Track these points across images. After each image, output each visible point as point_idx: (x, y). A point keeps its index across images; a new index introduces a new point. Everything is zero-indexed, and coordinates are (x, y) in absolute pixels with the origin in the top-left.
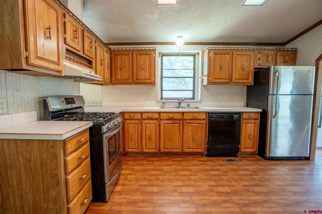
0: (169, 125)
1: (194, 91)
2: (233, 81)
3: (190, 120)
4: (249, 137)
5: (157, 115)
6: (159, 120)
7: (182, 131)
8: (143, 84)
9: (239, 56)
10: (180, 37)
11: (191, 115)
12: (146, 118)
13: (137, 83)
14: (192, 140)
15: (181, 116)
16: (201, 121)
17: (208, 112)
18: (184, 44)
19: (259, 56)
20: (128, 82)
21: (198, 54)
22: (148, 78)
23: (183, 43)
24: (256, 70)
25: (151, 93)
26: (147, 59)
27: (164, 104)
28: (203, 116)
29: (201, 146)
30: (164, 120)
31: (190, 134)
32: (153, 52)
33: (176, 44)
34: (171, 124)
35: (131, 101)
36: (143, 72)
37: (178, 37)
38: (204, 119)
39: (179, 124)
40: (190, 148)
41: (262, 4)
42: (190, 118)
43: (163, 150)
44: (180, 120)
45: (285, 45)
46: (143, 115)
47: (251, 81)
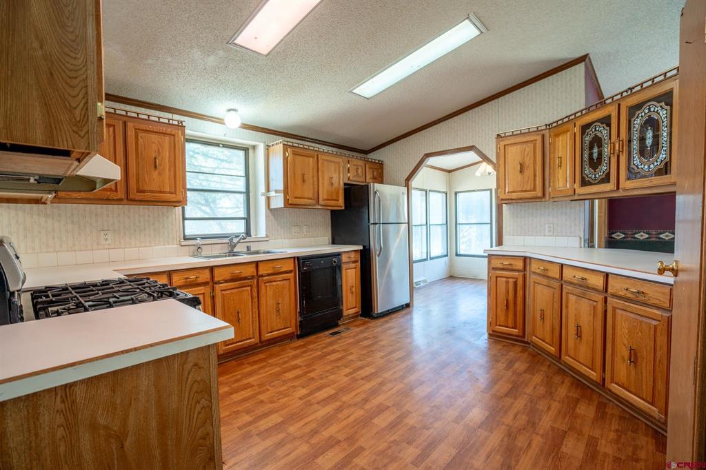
0: (233, 291)
1: (248, 220)
2: (321, 202)
3: (268, 275)
4: (351, 290)
5: (207, 272)
6: (211, 284)
7: (256, 299)
8: (155, 203)
9: (326, 163)
10: (232, 110)
11: (271, 265)
12: (182, 284)
13: (141, 201)
14: (275, 314)
15: (254, 270)
16: (287, 275)
17: (298, 258)
18: (240, 127)
19: (349, 166)
20: (115, 198)
21: (254, 147)
22: (168, 190)
23: (239, 124)
24: (346, 187)
25: (163, 227)
26: (166, 145)
27: (199, 250)
28: (290, 266)
29: (291, 322)
30: (221, 283)
31: (271, 302)
32: (180, 132)
33: (224, 124)
34: (236, 290)
35: (107, 246)
36: (155, 174)
37: (229, 110)
38: (291, 272)
39: (251, 286)
40: (274, 330)
41: (372, 97)
42: (269, 272)
43: (224, 348)
44: (253, 277)
45: (367, 154)
46: (174, 278)
47: (341, 203)
